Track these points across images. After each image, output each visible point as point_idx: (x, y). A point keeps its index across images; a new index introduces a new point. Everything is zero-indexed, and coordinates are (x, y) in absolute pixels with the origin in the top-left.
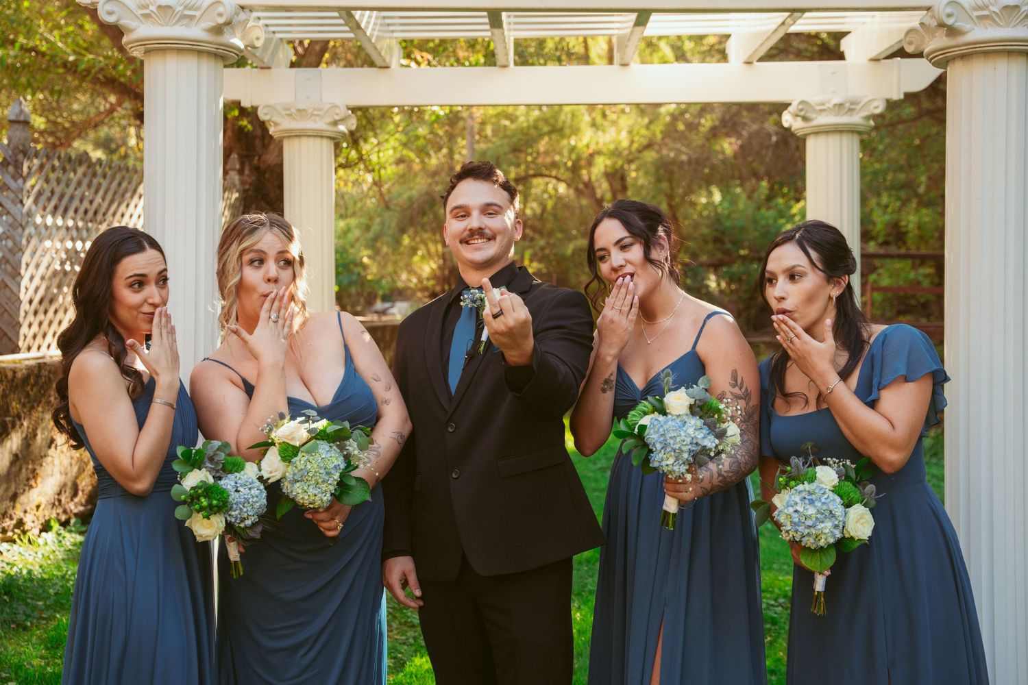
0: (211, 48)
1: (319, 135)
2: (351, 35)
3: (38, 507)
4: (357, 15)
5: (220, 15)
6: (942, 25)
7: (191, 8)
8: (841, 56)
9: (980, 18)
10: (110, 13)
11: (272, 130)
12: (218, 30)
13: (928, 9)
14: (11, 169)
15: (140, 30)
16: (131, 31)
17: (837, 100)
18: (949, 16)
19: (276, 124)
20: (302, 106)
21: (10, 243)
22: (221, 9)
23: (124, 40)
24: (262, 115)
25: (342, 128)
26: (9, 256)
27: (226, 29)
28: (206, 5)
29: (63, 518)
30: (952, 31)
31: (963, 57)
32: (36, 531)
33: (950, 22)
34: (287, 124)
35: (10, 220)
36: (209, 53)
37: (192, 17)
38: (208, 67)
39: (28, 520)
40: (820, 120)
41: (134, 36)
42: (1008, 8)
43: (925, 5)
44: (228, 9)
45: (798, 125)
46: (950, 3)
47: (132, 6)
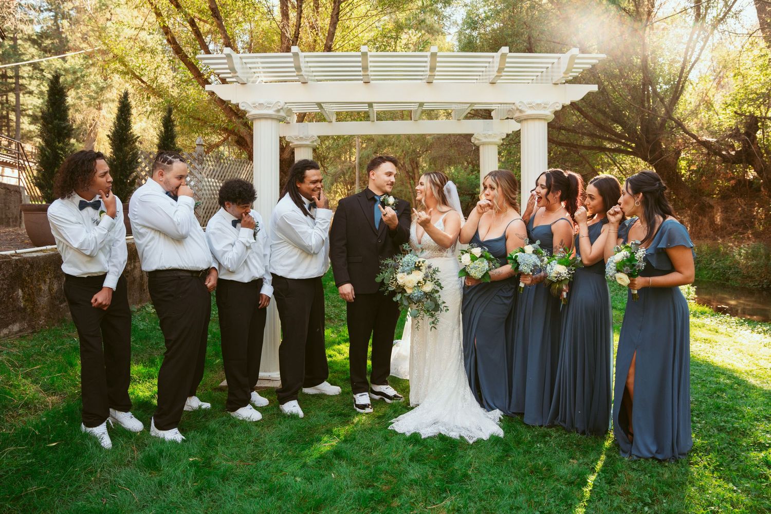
0: (275, 117)
1: (308, 146)
2: (319, 111)
4: (322, 105)
5: (279, 106)
6: (518, 109)
7: (270, 104)
8: (491, 118)
9: (529, 107)
10: (243, 106)
11: (291, 145)
12: (278, 111)
13: (514, 104)
14: (197, 161)
15: (252, 112)
16: (249, 112)
18: (520, 106)
19: (292, 143)
20: (301, 136)
22: (279, 104)
23: (247, 115)
24: (288, 140)
25: (315, 144)
26: (196, 192)
27: (281, 110)
28: (274, 103)
30: (521, 111)
31: (526, 119)
33: (520, 108)
34: (296, 143)
35: (197, 180)
36: (277, 119)
37: (270, 107)
38: (274, 124)
40: (484, 140)
41: (250, 114)
42: (537, 104)
43: (513, 102)
44: (282, 104)
45: (476, 142)
46: (520, 102)
47: (250, 104)
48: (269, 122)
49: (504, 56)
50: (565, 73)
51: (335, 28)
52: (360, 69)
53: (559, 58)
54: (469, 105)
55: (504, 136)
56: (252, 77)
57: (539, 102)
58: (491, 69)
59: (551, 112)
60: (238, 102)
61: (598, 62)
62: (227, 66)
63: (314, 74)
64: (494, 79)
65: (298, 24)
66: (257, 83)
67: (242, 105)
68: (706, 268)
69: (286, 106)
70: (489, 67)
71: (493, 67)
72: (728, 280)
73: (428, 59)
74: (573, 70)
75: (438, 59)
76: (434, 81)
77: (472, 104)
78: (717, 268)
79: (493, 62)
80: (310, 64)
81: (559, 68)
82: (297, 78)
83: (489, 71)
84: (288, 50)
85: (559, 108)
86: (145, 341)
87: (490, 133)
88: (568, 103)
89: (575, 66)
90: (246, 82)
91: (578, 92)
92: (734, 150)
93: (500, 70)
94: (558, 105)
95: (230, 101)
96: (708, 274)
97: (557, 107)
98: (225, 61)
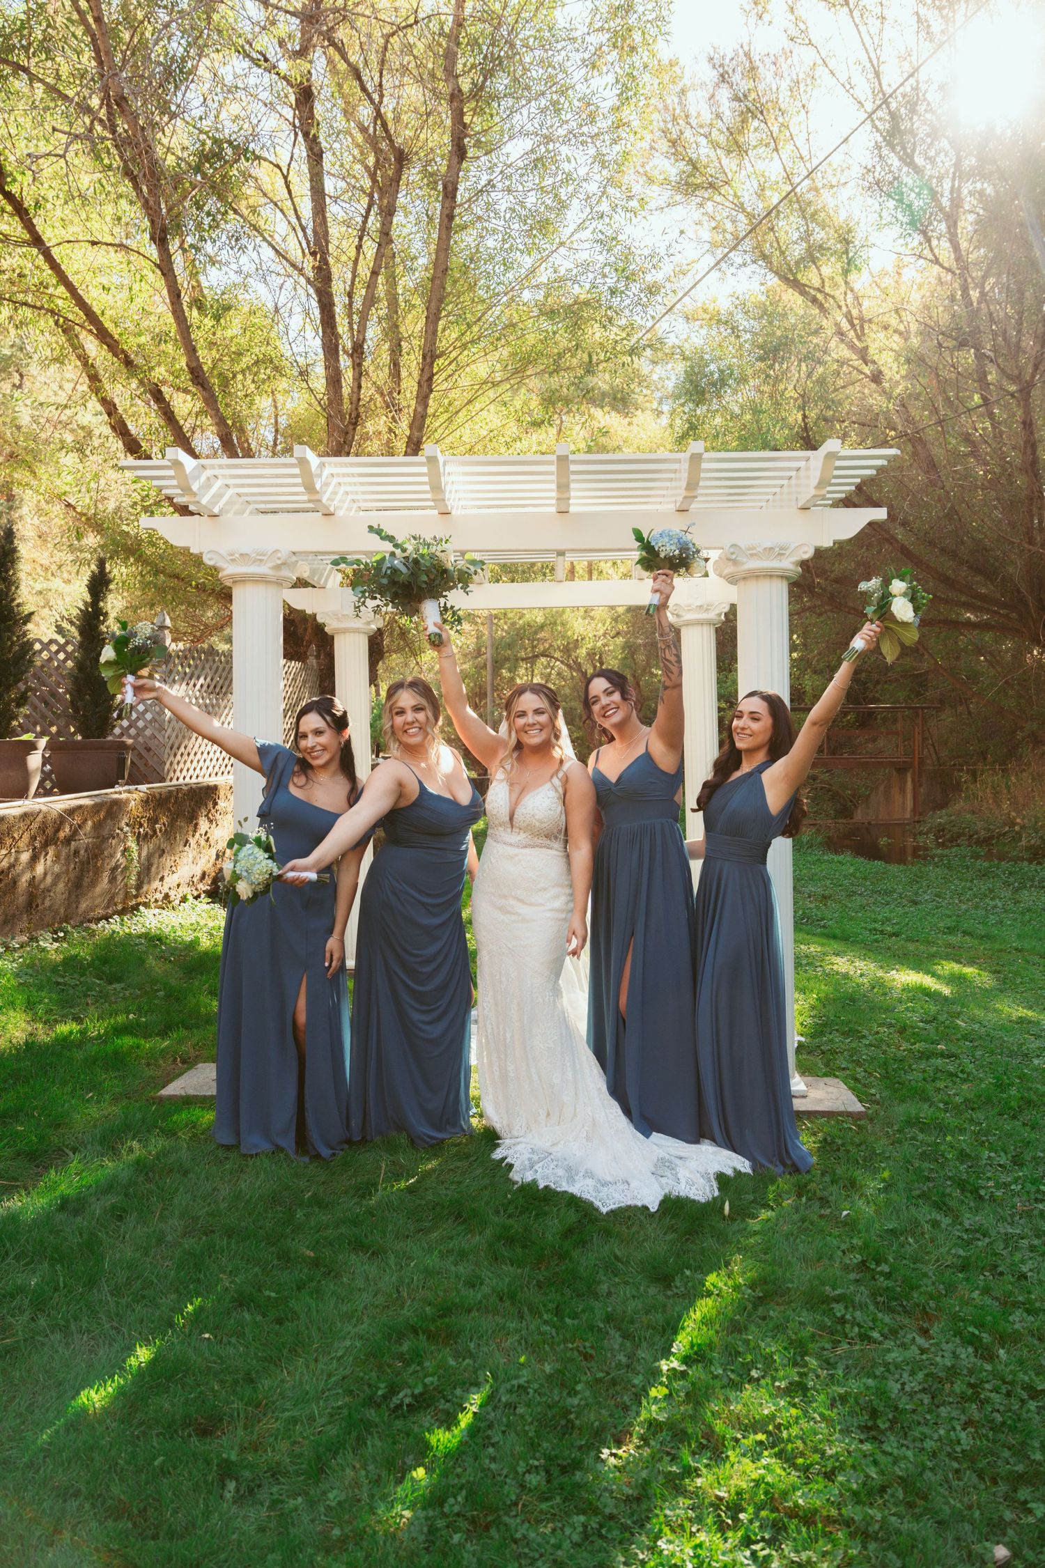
0: (274, 579)
1: (356, 631)
3: (178, 886)
5: (279, 558)
6: (729, 560)
7: (261, 555)
9: (752, 555)
10: (210, 559)
11: (326, 629)
12: (278, 567)
13: (723, 549)
15: (229, 570)
16: (223, 570)
17: (699, 603)
19: (328, 625)
20: (344, 613)
21: (157, 709)
22: (280, 555)
23: (219, 575)
24: (320, 619)
25: (374, 627)
27: (283, 567)
28: (269, 552)
29: (196, 893)
30: (735, 563)
31: (744, 578)
32: (177, 902)
33: (734, 557)
34: (336, 625)
36: (276, 583)
37: (261, 560)
38: (273, 592)
39: (172, 893)
40: (688, 616)
41: (225, 573)
42: (766, 548)
44: (283, 555)
46: (733, 546)
47: (225, 554)
48: (260, 588)
49: (696, 459)
50: (817, 487)
51: (426, 406)
52: (427, 488)
53: (808, 459)
57: (768, 545)
58: (678, 483)
59: (793, 562)
60: (200, 551)
62: (174, 482)
64: (683, 501)
65: (355, 399)
67: (209, 556)
70: (676, 479)
71: (680, 479)
73: (553, 468)
74: (833, 481)
75: (573, 468)
76: (572, 509)
79: (680, 471)
81: (808, 477)
82: (311, 505)
83: (676, 488)
84: (288, 450)
85: (808, 554)
88: (827, 543)
89: (836, 473)
90: (216, 511)
91: (853, 522)
93: (692, 485)
94: (805, 549)
95: (189, 548)
97: (805, 552)
98: (171, 473)
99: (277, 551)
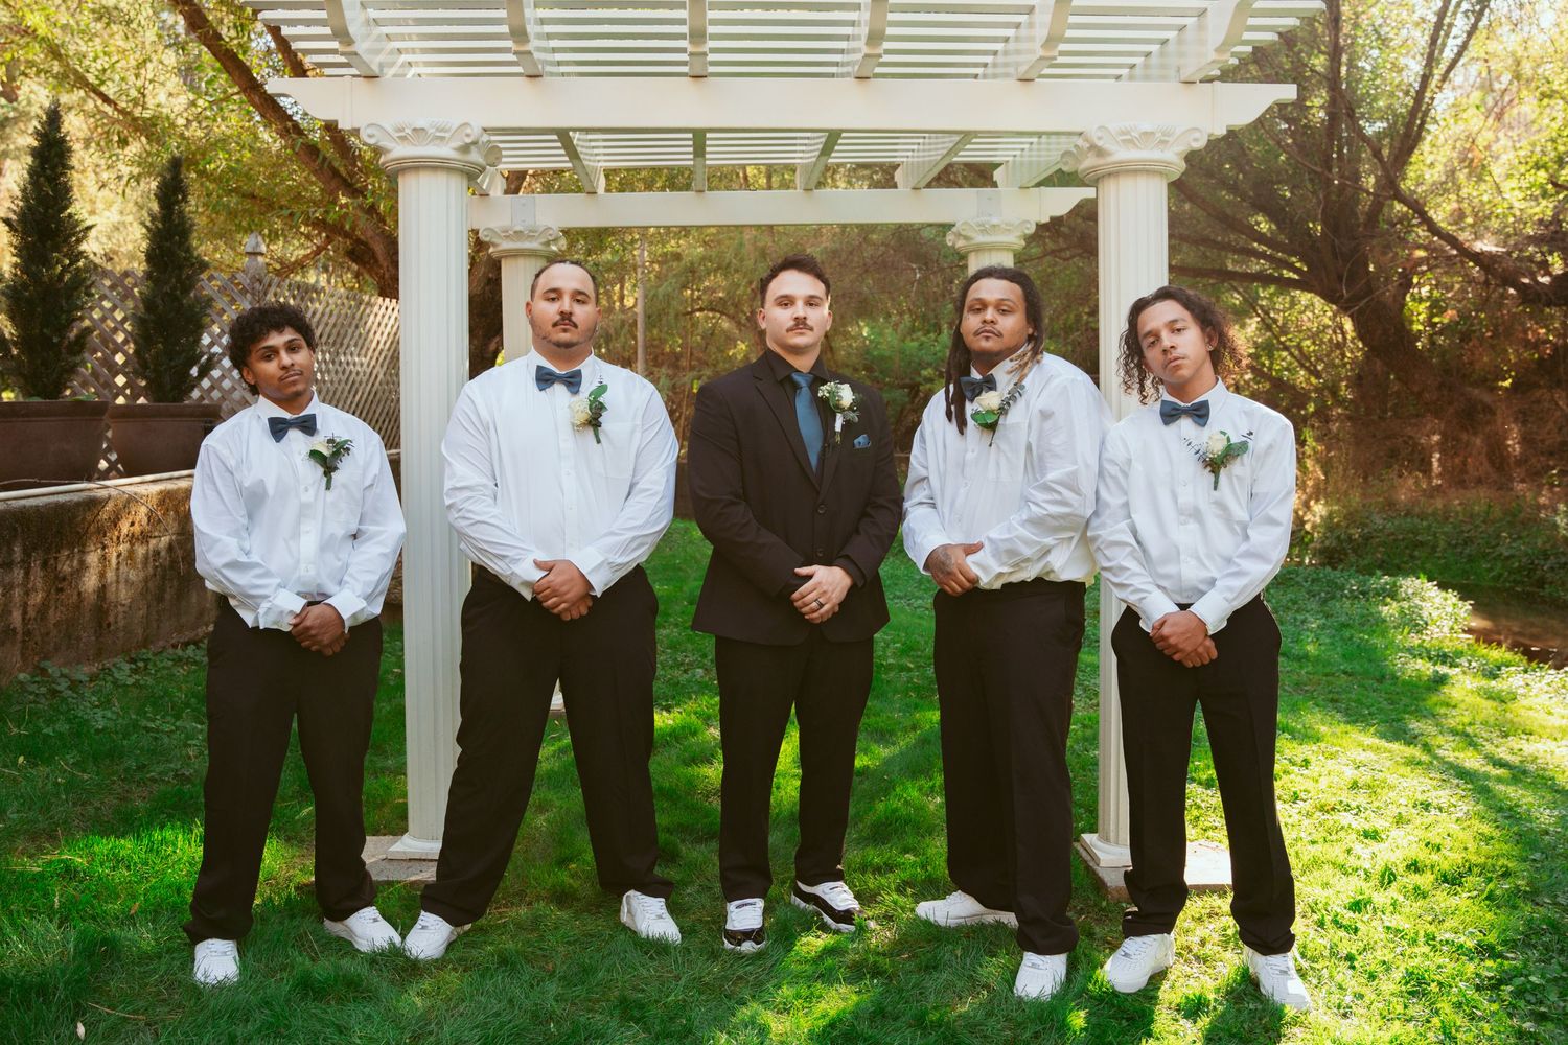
0: (459, 165)
1: (533, 254)
2: (569, 165)
5: (468, 135)
6: (1092, 147)
7: (442, 130)
8: (994, 184)
9: (1124, 141)
10: (370, 136)
11: (492, 252)
12: (465, 149)
13: (1081, 134)
15: (398, 151)
16: (387, 151)
17: (996, 223)
18: (1100, 138)
19: (494, 245)
20: (519, 227)
22: (469, 131)
23: (382, 160)
27: (473, 148)
28: (454, 127)
30: (1100, 152)
31: (1110, 175)
33: (1100, 143)
34: (506, 245)
36: (461, 171)
37: (442, 138)
38: (456, 183)
40: (980, 239)
41: (391, 156)
42: (1145, 133)
43: (1079, 129)
44: (475, 131)
45: (960, 243)
46: (1100, 128)
47: (390, 130)
48: (441, 179)
50: (1217, 50)
53: (1202, 13)
54: (956, 138)
55: (1032, 229)
56: (392, 64)
57: (1147, 127)
58: (1022, 46)
59: (1177, 154)
60: (356, 126)
61: (1298, 22)
62: (326, 31)
63: (559, 57)
64: (1031, 67)
66: (409, 76)
67: (369, 131)
68: (1485, 556)
69: (485, 138)
70: (1017, 39)
71: (1031, 39)
72: (1541, 583)
77: (967, 136)
78: (1512, 556)
79: (1031, 25)
80: (548, 29)
83: (1018, 52)
85: (1199, 144)
86: (107, 762)
87: (995, 221)
88: (1221, 131)
90: (376, 69)
91: (1249, 103)
92: (1547, 273)
93: (1052, 42)
94: (1197, 135)
95: (336, 122)
96: (1490, 570)
97: (1196, 140)
98: (322, 15)
99: (466, 125)
